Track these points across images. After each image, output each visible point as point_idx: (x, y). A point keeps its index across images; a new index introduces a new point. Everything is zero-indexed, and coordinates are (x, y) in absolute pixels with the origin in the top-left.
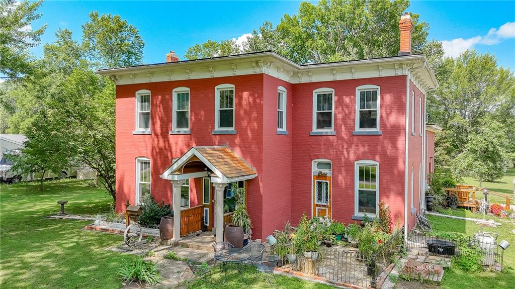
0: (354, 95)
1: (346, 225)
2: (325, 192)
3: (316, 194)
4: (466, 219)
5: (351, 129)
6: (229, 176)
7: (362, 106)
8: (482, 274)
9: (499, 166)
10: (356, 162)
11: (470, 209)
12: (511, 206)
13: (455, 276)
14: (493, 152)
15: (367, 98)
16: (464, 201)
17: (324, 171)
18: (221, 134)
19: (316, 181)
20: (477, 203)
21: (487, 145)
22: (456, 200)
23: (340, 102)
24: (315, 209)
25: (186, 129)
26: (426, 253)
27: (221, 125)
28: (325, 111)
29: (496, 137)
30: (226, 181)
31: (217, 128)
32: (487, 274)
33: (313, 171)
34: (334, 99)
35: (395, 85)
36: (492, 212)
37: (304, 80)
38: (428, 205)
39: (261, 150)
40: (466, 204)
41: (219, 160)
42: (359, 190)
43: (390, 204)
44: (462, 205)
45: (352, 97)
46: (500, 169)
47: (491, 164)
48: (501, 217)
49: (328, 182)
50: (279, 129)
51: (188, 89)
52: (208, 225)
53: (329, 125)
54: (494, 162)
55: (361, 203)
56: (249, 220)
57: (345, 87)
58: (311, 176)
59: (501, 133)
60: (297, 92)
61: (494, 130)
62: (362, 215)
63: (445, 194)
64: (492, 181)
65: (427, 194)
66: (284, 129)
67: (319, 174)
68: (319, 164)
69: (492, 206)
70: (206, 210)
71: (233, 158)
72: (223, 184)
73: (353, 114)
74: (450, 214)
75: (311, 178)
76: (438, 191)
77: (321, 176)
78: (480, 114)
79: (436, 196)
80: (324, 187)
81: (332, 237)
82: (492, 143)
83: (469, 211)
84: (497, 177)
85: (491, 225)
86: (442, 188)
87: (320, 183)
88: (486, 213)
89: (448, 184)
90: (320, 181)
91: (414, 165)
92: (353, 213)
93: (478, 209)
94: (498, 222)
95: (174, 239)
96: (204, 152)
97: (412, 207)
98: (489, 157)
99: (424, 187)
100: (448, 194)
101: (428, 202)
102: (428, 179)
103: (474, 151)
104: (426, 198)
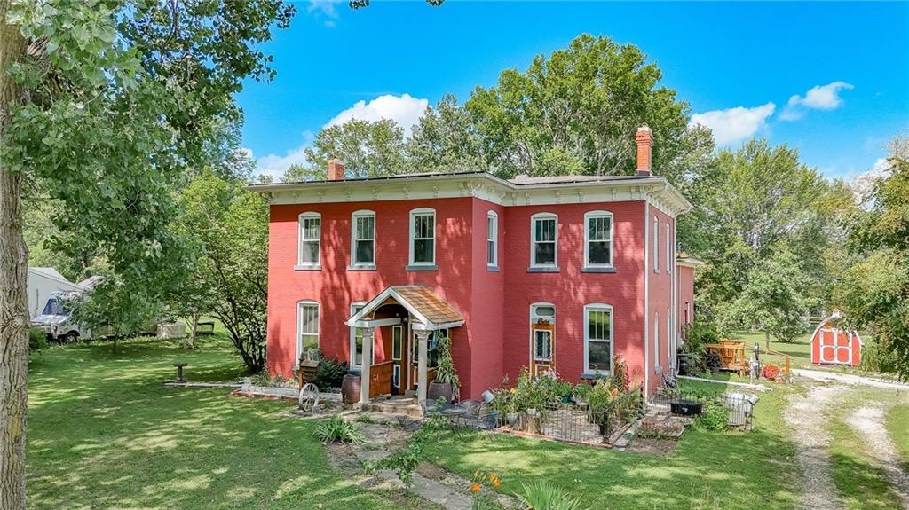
0: (583, 223)
1: (574, 385)
2: (547, 344)
3: (535, 347)
4: (729, 383)
5: (578, 264)
6: (435, 321)
7: (592, 236)
8: (729, 433)
9: (792, 317)
10: (585, 307)
11: (738, 372)
13: (698, 434)
14: (783, 295)
15: (599, 226)
16: (729, 363)
17: (545, 318)
18: (419, 271)
19: (535, 330)
20: (746, 364)
21: (775, 286)
22: (719, 361)
23: (565, 231)
24: (534, 367)
25: (370, 264)
26: (668, 413)
27: (417, 259)
28: (546, 242)
29: (788, 274)
30: (432, 327)
31: (412, 263)
32: (736, 433)
33: (531, 318)
34: (558, 226)
35: (632, 211)
36: (765, 376)
37: (520, 202)
38: (681, 367)
39: (469, 290)
40: (732, 366)
41: (420, 303)
42: (590, 342)
43: (628, 358)
44: (727, 368)
45: (580, 224)
47: (782, 315)
48: (776, 382)
49: (551, 331)
50: (489, 265)
51: (374, 213)
52: (399, 386)
53: (551, 259)
54: (786, 309)
55: (592, 360)
56: (456, 376)
57: (571, 212)
58: (529, 324)
59: (793, 268)
60: (512, 217)
61: (785, 264)
62: (593, 372)
63: (705, 351)
64: (789, 342)
65: (679, 351)
66: (495, 264)
67: (538, 322)
68: (539, 309)
69: (765, 368)
70: (397, 368)
71: (434, 300)
72: (427, 331)
73: (581, 246)
74: (708, 378)
75: (529, 327)
76: (694, 348)
77: (541, 324)
78: (773, 237)
79: (692, 355)
80: (545, 339)
81: (557, 398)
82: (781, 283)
83: (736, 375)
84: (795, 335)
85: (758, 389)
86: (701, 345)
87: (540, 335)
88: (757, 377)
89: (708, 339)
90: (541, 330)
91: (660, 311)
92: (583, 371)
93: (748, 373)
94: (770, 386)
95: (361, 401)
96: (402, 292)
97: (657, 364)
98: (778, 305)
99: (675, 342)
100: (709, 352)
101: (682, 362)
102: (682, 332)
103: (756, 295)
104: (679, 357)
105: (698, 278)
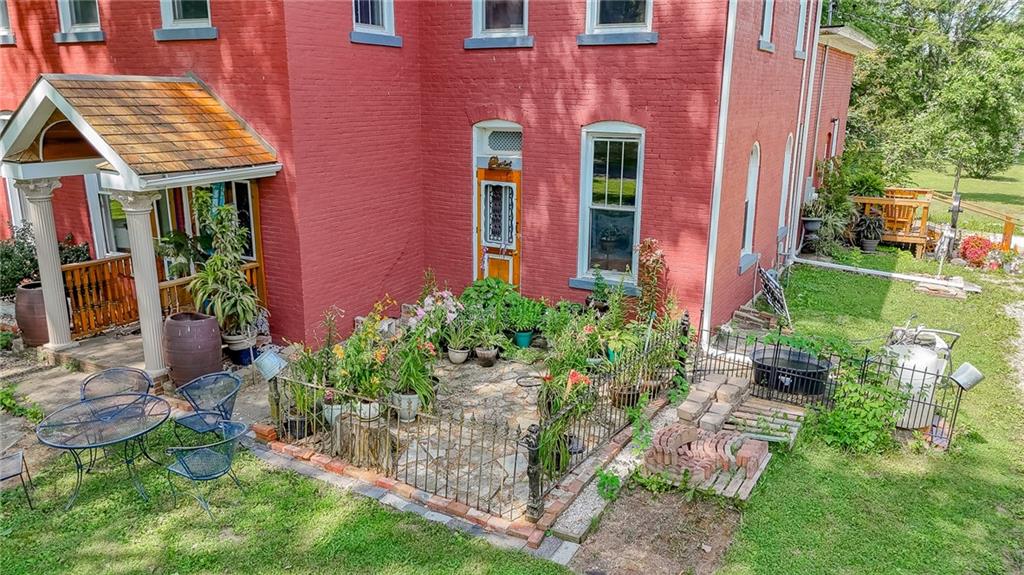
2: (509, 213)
4: (894, 275)
5: (573, 28)
9: (1003, 142)
10: (584, 130)
11: (913, 248)
12: (1016, 240)
14: (996, 109)
16: (898, 229)
17: (505, 155)
19: (484, 183)
20: (931, 232)
21: (985, 93)
22: (880, 227)
24: (483, 259)
25: (91, 28)
27: (181, 13)
29: (1010, 71)
31: (170, 21)
33: (476, 154)
36: (964, 256)
38: (805, 242)
39: (284, 89)
40: (902, 237)
42: (592, 210)
44: (892, 239)
46: (1005, 149)
47: (987, 138)
48: (985, 270)
49: (514, 185)
53: (518, 19)
54: (995, 132)
58: (471, 171)
62: (596, 275)
63: (854, 211)
64: (984, 177)
65: (805, 212)
66: (387, 28)
67: (490, 164)
68: (496, 135)
69: (967, 242)
74: (856, 263)
75: (471, 175)
77: (496, 169)
78: (983, 21)
79: (830, 218)
80: (504, 200)
81: (495, 340)
82: (996, 88)
83: (907, 254)
84: (996, 167)
85: (953, 292)
86: (848, 197)
88: (949, 258)
89: (864, 186)
90: (494, 183)
91: (764, 138)
92: (574, 273)
93: (930, 247)
94: (974, 282)
95: (51, 346)
97: (747, 252)
98: (985, 122)
99: (796, 190)
100: (862, 212)
101: (808, 232)
102: (818, 175)
103: (952, 107)
104: (803, 223)
105: (860, 78)
